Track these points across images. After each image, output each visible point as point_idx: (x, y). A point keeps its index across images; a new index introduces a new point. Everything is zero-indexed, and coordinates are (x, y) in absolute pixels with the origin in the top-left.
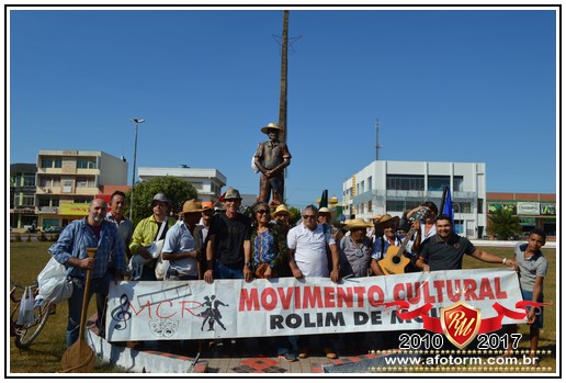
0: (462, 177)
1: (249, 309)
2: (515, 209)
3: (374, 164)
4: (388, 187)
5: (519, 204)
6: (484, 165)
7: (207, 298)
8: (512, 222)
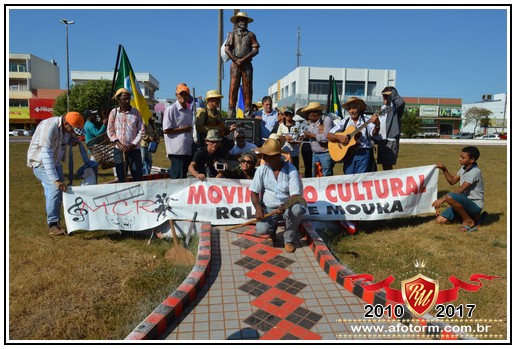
0: (375, 83)
1: (197, 202)
2: (418, 111)
3: (298, 69)
4: (310, 92)
5: (422, 108)
6: (394, 71)
7: (158, 196)
8: (416, 122)
